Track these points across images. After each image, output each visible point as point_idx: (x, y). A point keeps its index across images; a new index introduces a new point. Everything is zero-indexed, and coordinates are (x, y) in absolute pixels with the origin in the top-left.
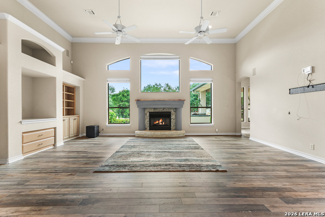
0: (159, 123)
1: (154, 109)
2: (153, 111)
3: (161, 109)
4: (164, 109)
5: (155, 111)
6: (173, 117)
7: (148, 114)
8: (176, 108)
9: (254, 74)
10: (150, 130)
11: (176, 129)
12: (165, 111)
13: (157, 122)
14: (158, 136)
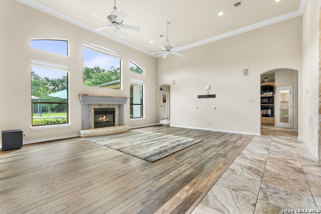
0: (103, 120)
1: (99, 105)
2: (98, 108)
3: (106, 106)
4: (109, 105)
5: (100, 107)
6: (117, 113)
7: (93, 111)
8: (119, 105)
9: (174, 83)
10: (95, 127)
11: (120, 125)
12: (109, 107)
13: (101, 119)
14: (111, 133)
